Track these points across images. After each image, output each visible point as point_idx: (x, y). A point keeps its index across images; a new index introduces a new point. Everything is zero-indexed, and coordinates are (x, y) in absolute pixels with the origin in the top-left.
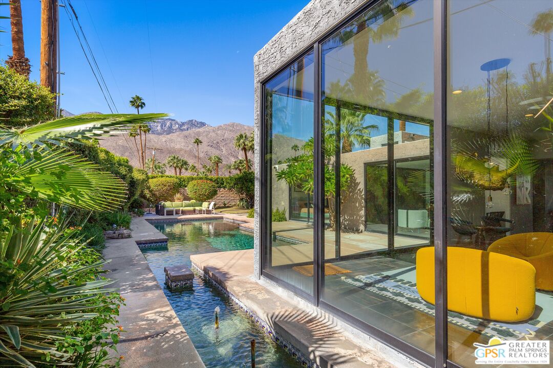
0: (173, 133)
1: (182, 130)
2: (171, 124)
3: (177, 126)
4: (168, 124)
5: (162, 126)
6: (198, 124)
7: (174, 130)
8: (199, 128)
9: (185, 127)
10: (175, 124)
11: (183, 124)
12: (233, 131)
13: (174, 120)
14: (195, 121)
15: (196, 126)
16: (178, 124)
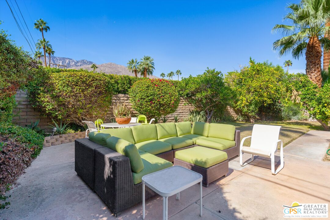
0: (71, 67)
1: (77, 66)
2: (69, 62)
3: (74, 63)
4: (67, 61)
5: (63, 62)
6: (88, 62)
7: (71, 65)
8: (89, 65)
9: (79, 64)
10: (72, 62)
11: (78, 62)
12: (111, 68)
13: (72, 59)
14: (86, 60)
15: (87, 64)
16: (74, 62)
